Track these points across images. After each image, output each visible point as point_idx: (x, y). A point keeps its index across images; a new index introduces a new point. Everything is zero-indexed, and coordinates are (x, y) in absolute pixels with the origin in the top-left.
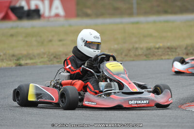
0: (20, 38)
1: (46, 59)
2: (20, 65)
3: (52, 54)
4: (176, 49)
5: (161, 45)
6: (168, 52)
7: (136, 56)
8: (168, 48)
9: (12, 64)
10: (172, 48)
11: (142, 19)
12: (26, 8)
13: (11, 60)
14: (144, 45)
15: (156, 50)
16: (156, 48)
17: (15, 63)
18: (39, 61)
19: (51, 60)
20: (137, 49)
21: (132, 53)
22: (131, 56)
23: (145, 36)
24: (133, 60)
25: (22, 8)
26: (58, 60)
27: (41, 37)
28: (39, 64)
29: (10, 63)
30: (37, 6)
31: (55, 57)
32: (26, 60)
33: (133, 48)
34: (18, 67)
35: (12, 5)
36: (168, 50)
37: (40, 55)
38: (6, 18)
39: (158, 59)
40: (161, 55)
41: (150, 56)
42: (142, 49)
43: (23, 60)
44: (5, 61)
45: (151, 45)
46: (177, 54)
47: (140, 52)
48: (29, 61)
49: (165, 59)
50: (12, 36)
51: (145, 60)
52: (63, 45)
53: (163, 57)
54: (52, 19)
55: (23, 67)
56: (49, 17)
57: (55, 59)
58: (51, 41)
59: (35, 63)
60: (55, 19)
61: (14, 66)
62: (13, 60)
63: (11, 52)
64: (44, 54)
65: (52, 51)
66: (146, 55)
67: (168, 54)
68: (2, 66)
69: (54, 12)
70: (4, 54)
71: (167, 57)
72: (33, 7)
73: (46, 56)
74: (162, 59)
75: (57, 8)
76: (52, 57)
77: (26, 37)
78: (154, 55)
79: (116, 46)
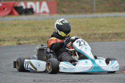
0: (20, 27)
1: (36, 40)
2: (20, 44)
3: (41, 37)
4: (121, 34)
5: (111, 32)
6: (115, 36)
7: (95, 39)
8: (116, 34)
9: (14, 43)
10: (118, 34)
11: (99, 15)
12: (24, 7)
13: (14, 41)
14: (100, 32)
15: (108, 35)
16: (107, 34)
17: (17, 43)
18: (32, 41)
19: (40, 41)
20: (95, 34)
21: (92, 37)
22: (91, 39)
23: (101, 26)
24: (93, 42)
25: (22, 7)
26: (44, 41)
27: (33, 26)
28: (32, 43)
29: (13, 42)
30: (31, 6)
31: (42, 39)
32: (24, 41)
33: (93, 33)
34: (19, 45)
35: (16, 5)
36: (116, 35)
37: (33, 38)
38: (11, 14)
39: (109, 41)
40: (111, 38)
41: (104, 39)
42: (99, 34)
43: (21, 41)
44: (10, 41)
45: (105, 32)
46: (122, 37)
47: (98, 36)
48: (25, 42)
49: (114, 41)
50: (15, 25)
51: (101, 41)
52: (48, 31)
53: (112, 40)
54: (41, 15)
55: (22, 45)
56: (39, 13)
57: (42, 40)
58: (40, 29)
59: (29, 43)
60: (43, 14)
61: (16, 45)
62: (15, 41)
63: (14, 36)
64: (36, 37)
65: (41, 35)
66: (101, 38)
67: (116, 38)
68: (8, 45)
69: (42, 10)
70: (10, 37)
71: (115, 39)
72: (29, 7)
73: (36, 38)
74: (111, 41)
75: (44, 7)
76: (41, 39)
77: (24, 26)
78: (106, 38)
79: (82, 32)
